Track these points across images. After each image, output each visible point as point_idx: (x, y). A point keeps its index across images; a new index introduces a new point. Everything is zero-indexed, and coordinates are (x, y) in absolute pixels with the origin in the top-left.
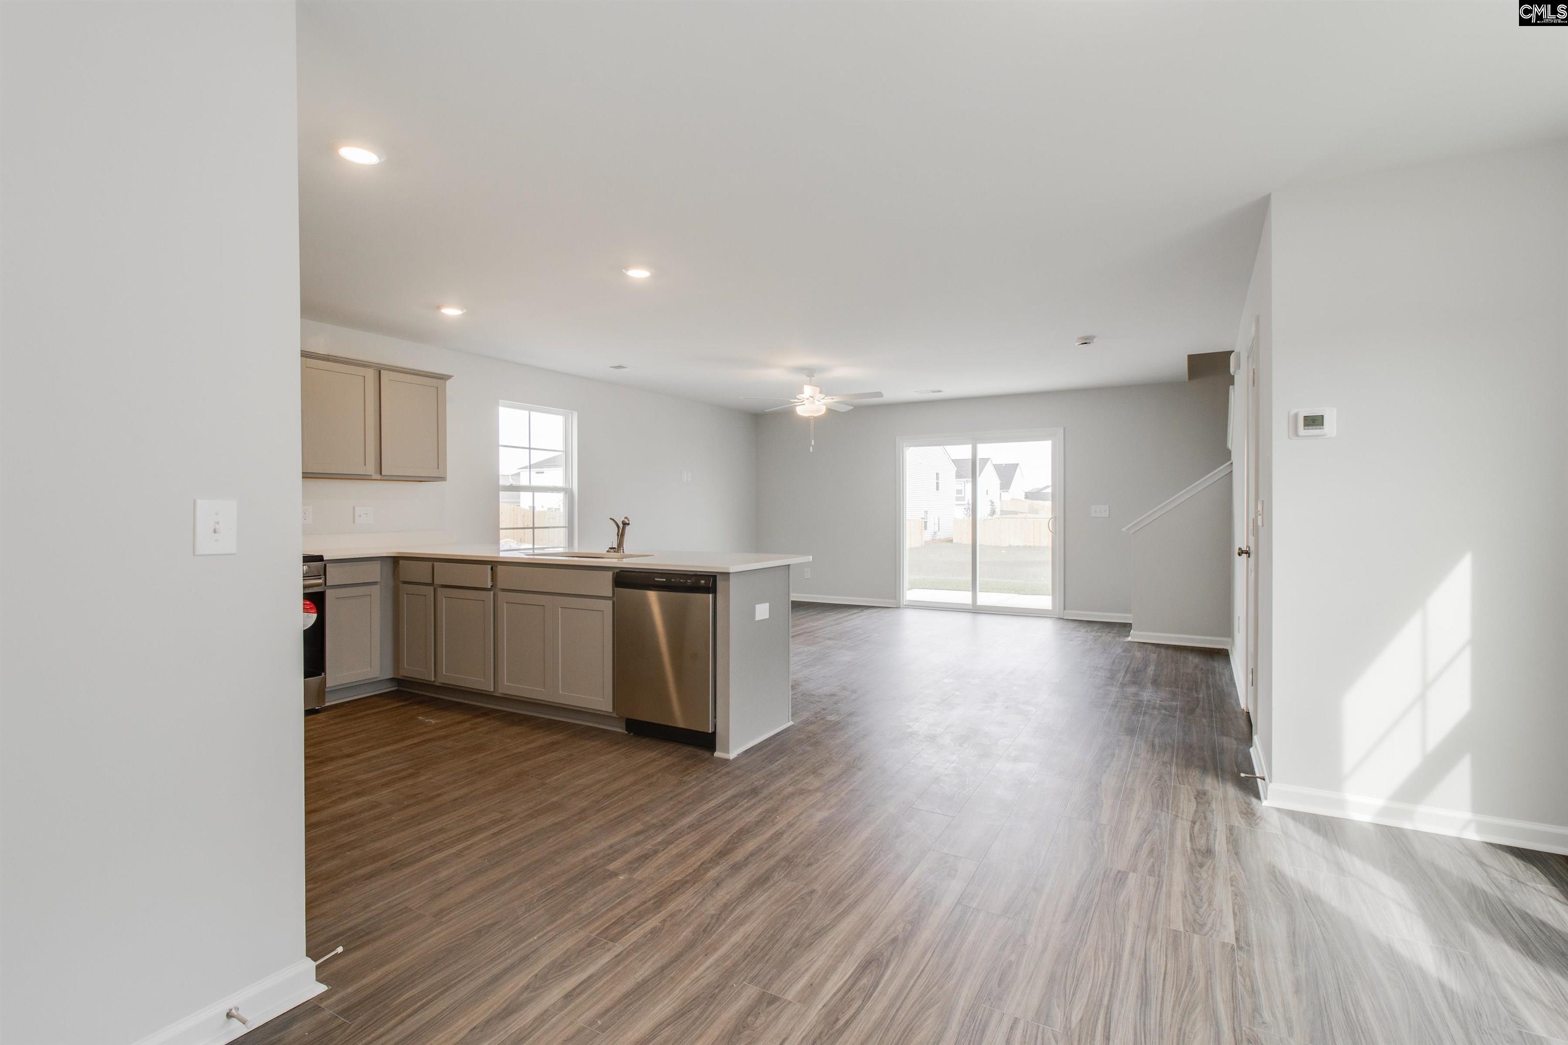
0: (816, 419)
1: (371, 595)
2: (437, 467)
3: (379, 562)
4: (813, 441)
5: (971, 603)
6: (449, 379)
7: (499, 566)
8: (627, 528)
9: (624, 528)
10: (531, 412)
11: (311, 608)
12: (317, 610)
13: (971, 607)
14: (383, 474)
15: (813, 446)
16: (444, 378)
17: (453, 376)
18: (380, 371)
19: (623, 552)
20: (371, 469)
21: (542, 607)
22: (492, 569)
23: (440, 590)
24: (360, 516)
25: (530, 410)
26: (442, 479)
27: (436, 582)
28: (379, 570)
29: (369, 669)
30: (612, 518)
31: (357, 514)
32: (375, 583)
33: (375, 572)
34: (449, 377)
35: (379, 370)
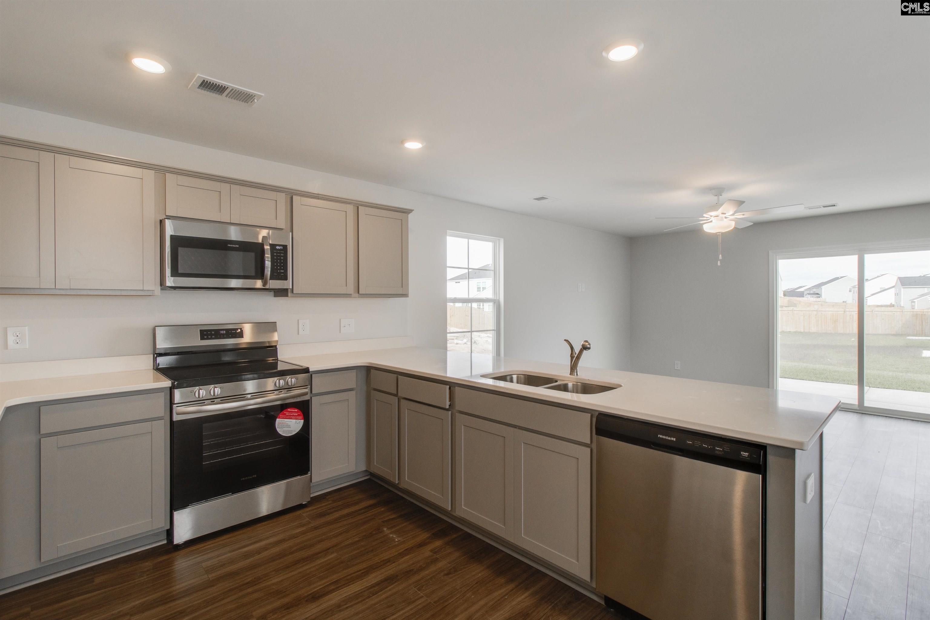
0: (724, 235)
1: (348, 400)
2: (401, 286)
3: (355, 370)
4: (720, 255)
5: (857, 403)
6: (410, 213)
7: (456, 387)
8: (585, 352)
9: (581, 352)
10: (469, 240)
11: (299, 415)
12: (304, 417)
13: (856, 407)
14: (360, 293)
15: (720, 260)
16: (407, 212)
17: (413, 210)
18: (358, 207)
19: (577, 375)
20: (351, 289)
21: (503, 438)
22: (450, 388)
23: (403, 402)
24: (345, 327)
25: (469, 238)
26: (405, 295)
27: (399, 394)
28: (355, 379)
29: (347, 464)
30: (566, 339)
31: (342, 325)
32: (351, 390)
33: (351, 381)
34: (410, 211)
35: (357, 205)
